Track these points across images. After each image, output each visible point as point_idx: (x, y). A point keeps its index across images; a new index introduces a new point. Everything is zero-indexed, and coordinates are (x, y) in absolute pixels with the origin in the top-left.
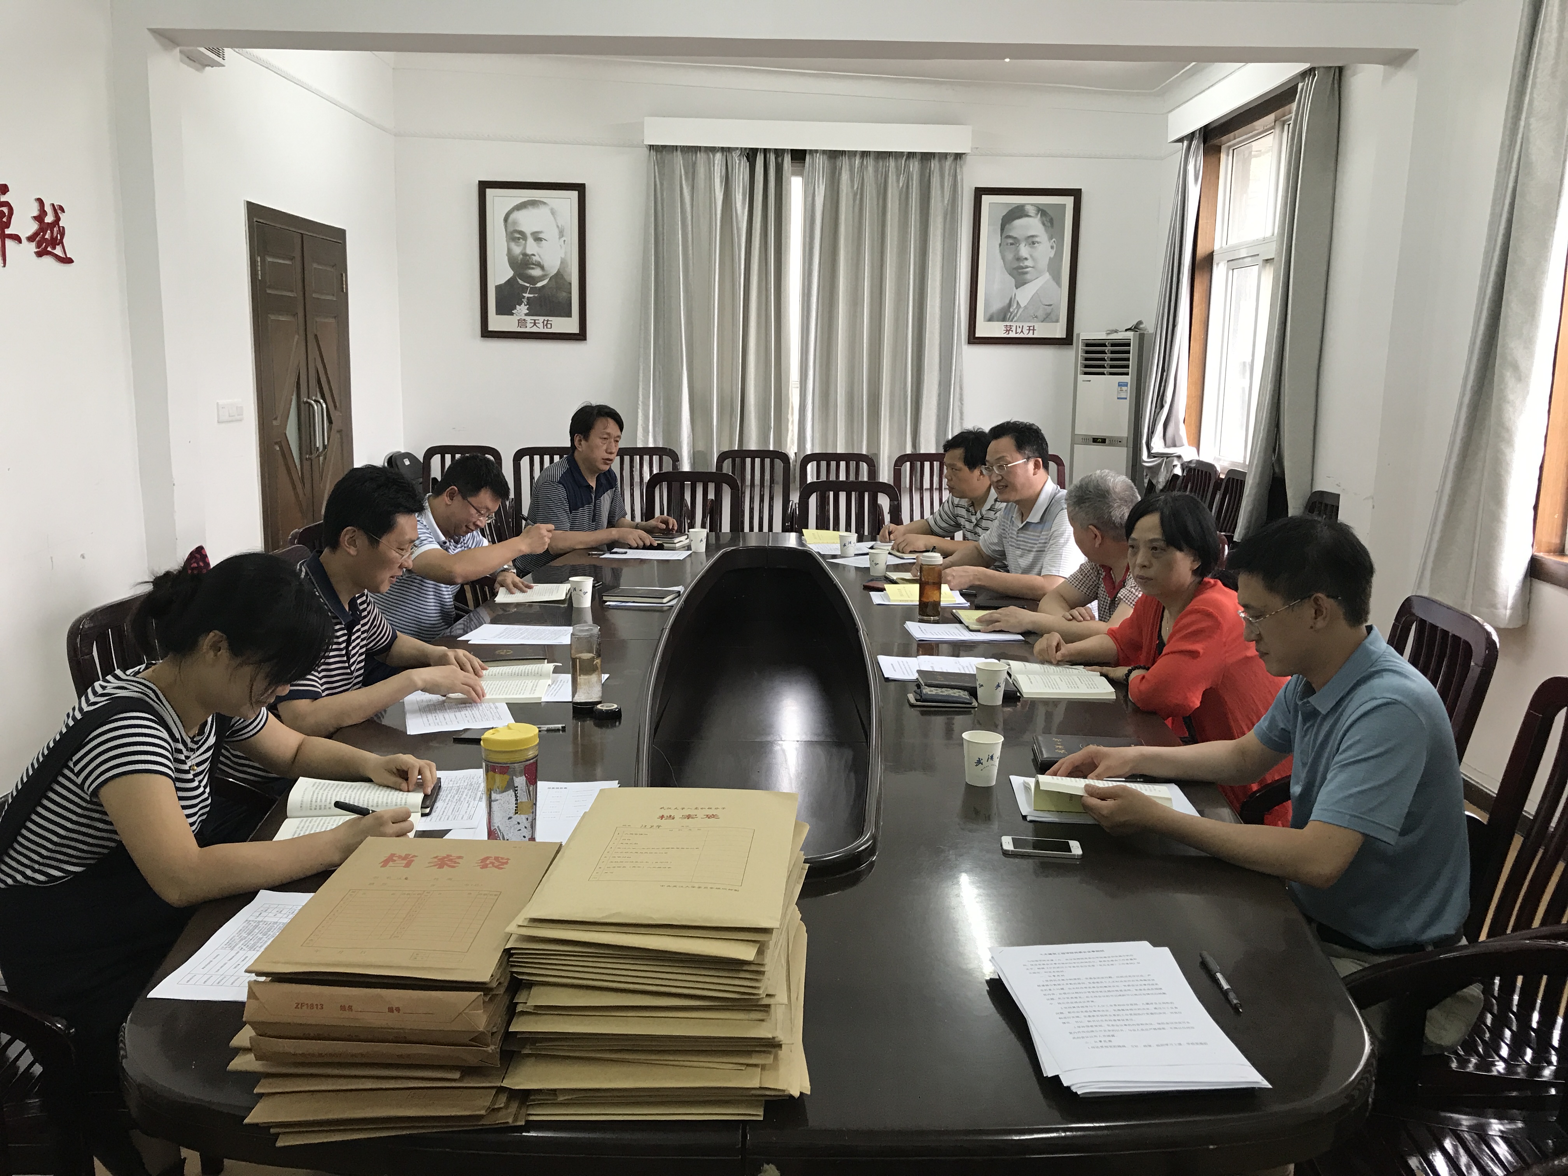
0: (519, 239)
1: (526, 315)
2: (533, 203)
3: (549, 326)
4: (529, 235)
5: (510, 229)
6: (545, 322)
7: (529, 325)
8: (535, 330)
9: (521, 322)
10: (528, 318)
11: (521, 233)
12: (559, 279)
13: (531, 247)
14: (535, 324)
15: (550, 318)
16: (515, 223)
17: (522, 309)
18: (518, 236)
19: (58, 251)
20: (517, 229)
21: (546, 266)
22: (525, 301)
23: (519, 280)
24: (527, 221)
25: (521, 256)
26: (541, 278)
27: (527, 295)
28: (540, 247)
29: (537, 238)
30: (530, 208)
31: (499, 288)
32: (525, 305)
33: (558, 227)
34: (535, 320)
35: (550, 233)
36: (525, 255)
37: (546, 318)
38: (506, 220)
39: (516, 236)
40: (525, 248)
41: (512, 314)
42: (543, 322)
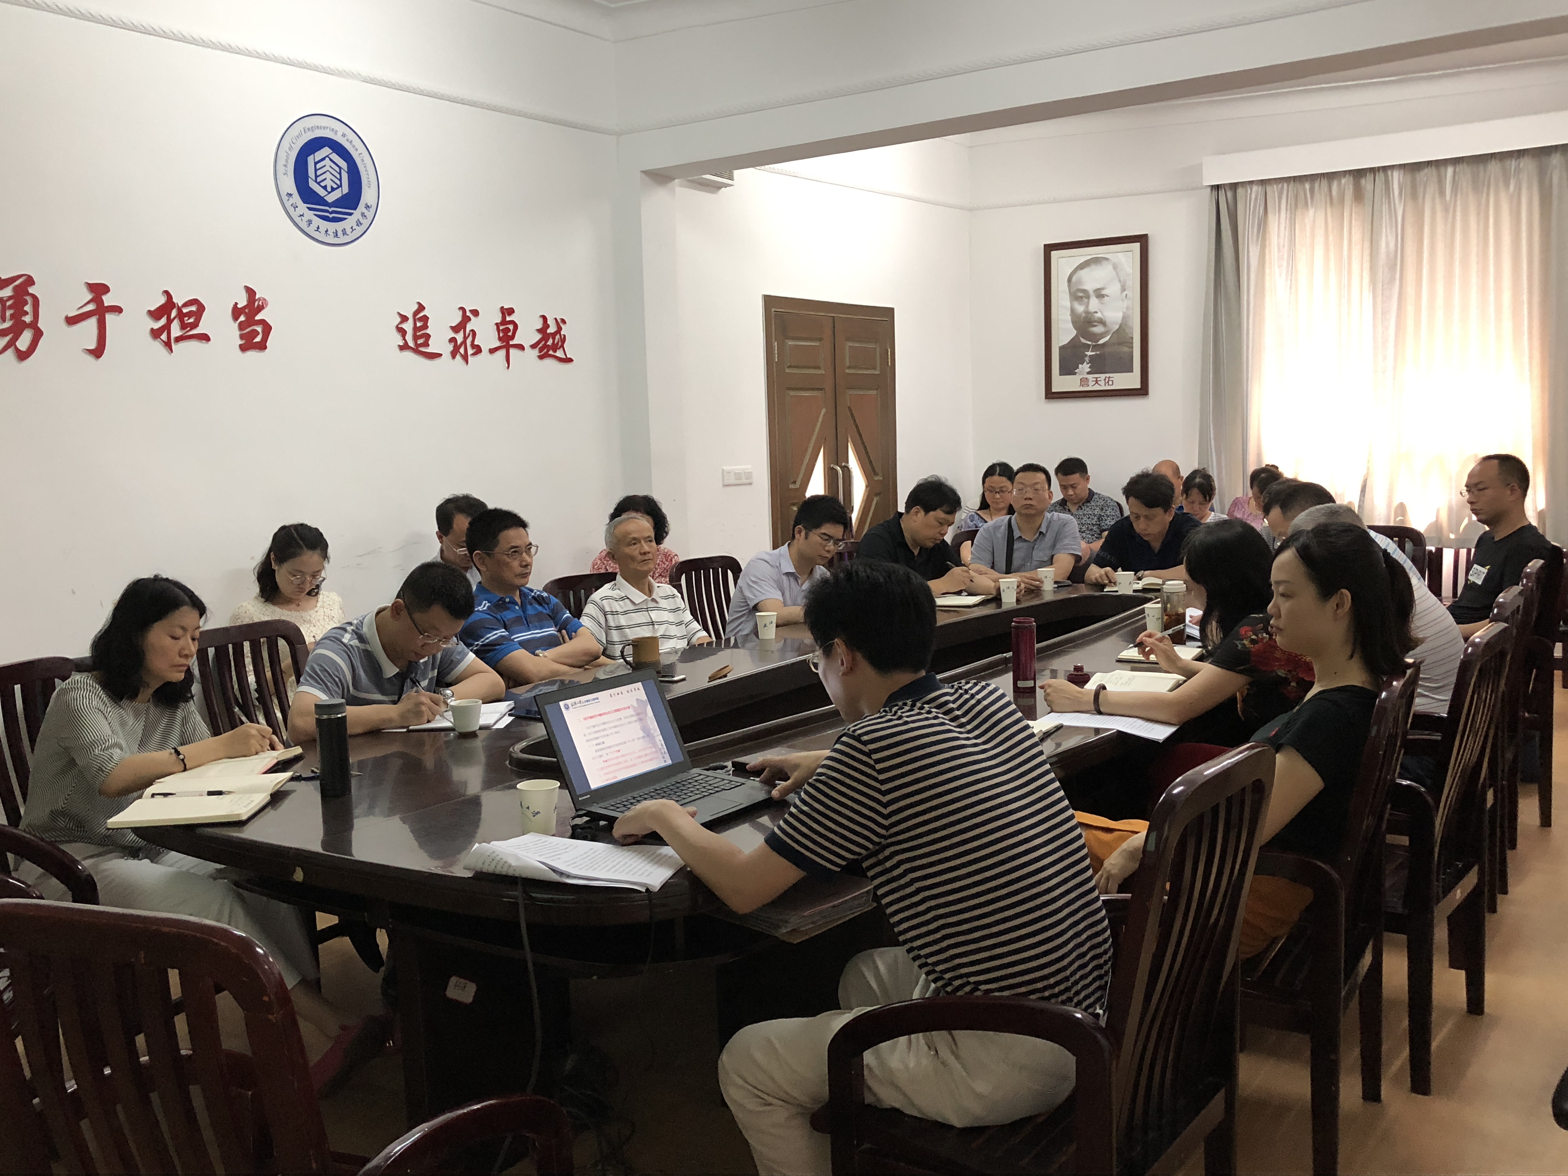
0: (1081, 297)
1: (1089, 373)
2: (1096, 261)
3: (1110, 383)
4: (1091, 293)
5: (1073, 289)
6: (1107, 379)
7: (1091, 383)
8: (1097, 388)
9: (1084, 381)
10: (1090, 377)
11: (1084, 291)
12: (1121, 336)
13: (1094, 304)
14: (1097, 382)
15: (1111, 375)
16: (1079, 282)
17: (1085, 367)
18: (1081, 295)
19: (559, 354)
20: (1080, 287)
21: (1108, 321)
22: (1087, 359)
23: (1081, 339)
24: (1091, 279)
25: (1084, 315)
26: (1102, 335)
27: (1089, 353)
28: (1102, 304)
29: (1100, 294)
30: (1093, 266)
31: (1062, 348)
32: (1087, 364)
33: (1120, 281)
34: (1096, 378)
35: (1112, 290)
36: (1087, 312)
37: (1108, 375)
38: (1070, 280)
39: (1078, 295)
40: (1087, 306)
41: (1075, 374)
42: (1105, 380)
